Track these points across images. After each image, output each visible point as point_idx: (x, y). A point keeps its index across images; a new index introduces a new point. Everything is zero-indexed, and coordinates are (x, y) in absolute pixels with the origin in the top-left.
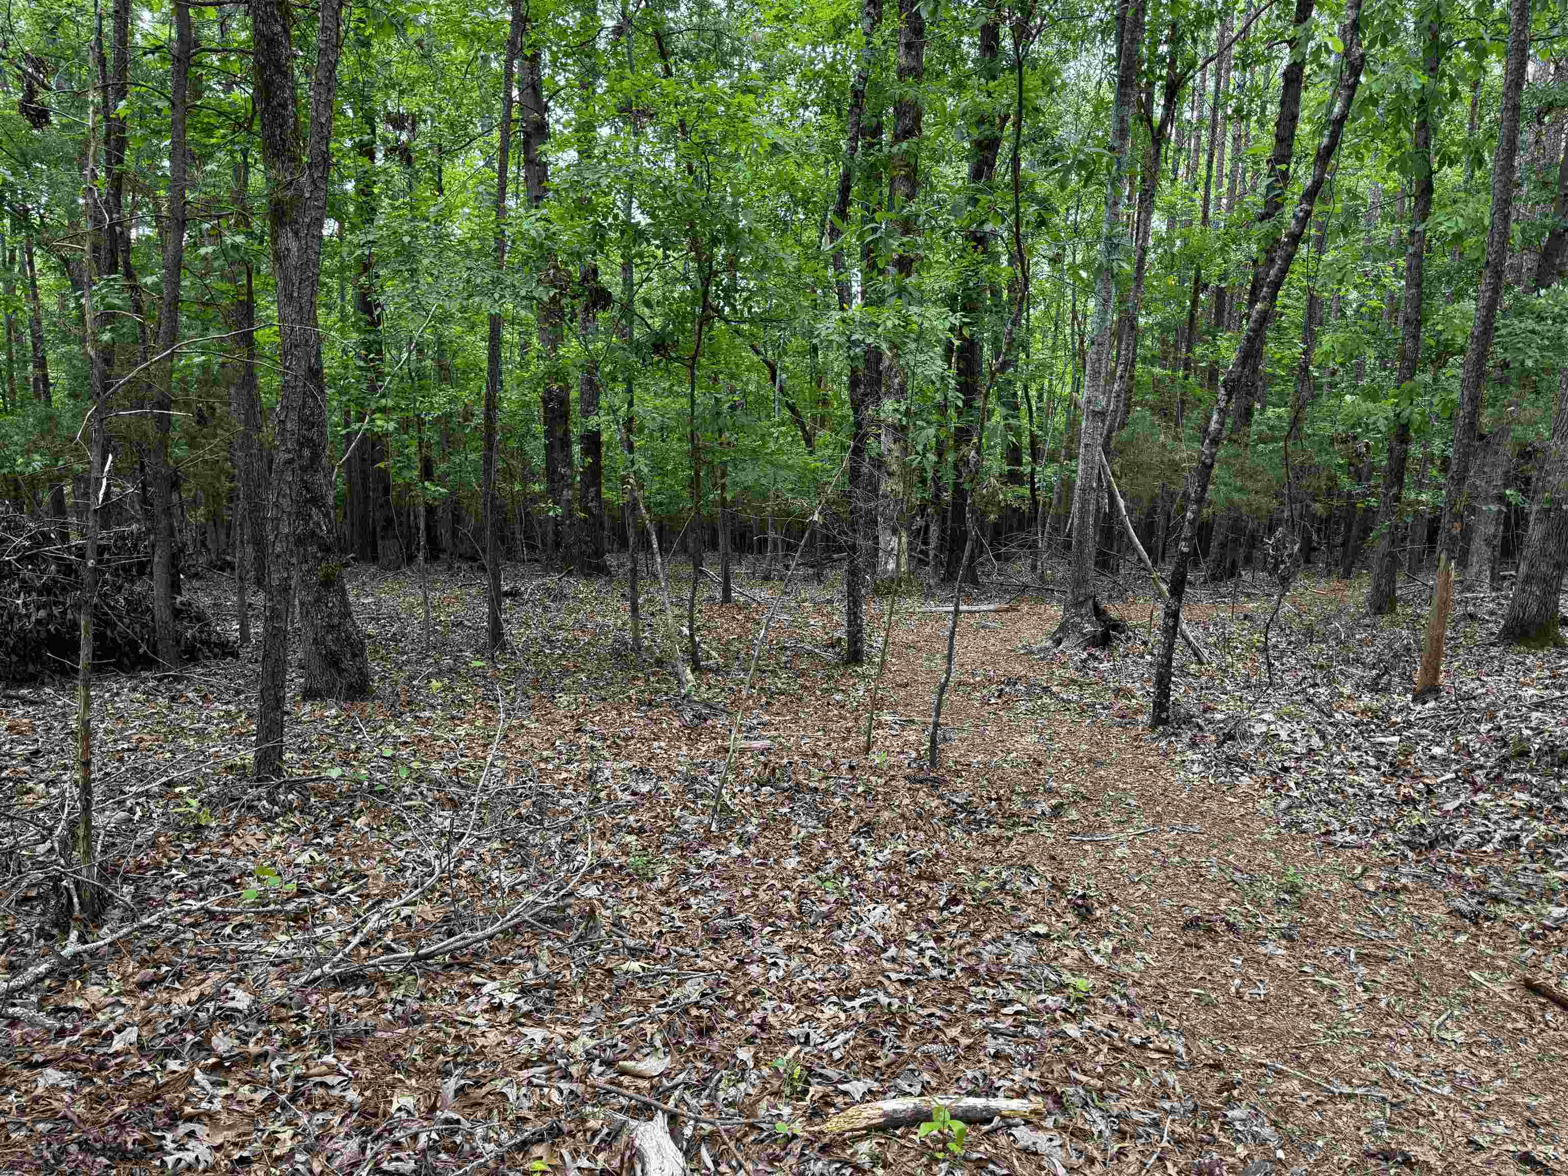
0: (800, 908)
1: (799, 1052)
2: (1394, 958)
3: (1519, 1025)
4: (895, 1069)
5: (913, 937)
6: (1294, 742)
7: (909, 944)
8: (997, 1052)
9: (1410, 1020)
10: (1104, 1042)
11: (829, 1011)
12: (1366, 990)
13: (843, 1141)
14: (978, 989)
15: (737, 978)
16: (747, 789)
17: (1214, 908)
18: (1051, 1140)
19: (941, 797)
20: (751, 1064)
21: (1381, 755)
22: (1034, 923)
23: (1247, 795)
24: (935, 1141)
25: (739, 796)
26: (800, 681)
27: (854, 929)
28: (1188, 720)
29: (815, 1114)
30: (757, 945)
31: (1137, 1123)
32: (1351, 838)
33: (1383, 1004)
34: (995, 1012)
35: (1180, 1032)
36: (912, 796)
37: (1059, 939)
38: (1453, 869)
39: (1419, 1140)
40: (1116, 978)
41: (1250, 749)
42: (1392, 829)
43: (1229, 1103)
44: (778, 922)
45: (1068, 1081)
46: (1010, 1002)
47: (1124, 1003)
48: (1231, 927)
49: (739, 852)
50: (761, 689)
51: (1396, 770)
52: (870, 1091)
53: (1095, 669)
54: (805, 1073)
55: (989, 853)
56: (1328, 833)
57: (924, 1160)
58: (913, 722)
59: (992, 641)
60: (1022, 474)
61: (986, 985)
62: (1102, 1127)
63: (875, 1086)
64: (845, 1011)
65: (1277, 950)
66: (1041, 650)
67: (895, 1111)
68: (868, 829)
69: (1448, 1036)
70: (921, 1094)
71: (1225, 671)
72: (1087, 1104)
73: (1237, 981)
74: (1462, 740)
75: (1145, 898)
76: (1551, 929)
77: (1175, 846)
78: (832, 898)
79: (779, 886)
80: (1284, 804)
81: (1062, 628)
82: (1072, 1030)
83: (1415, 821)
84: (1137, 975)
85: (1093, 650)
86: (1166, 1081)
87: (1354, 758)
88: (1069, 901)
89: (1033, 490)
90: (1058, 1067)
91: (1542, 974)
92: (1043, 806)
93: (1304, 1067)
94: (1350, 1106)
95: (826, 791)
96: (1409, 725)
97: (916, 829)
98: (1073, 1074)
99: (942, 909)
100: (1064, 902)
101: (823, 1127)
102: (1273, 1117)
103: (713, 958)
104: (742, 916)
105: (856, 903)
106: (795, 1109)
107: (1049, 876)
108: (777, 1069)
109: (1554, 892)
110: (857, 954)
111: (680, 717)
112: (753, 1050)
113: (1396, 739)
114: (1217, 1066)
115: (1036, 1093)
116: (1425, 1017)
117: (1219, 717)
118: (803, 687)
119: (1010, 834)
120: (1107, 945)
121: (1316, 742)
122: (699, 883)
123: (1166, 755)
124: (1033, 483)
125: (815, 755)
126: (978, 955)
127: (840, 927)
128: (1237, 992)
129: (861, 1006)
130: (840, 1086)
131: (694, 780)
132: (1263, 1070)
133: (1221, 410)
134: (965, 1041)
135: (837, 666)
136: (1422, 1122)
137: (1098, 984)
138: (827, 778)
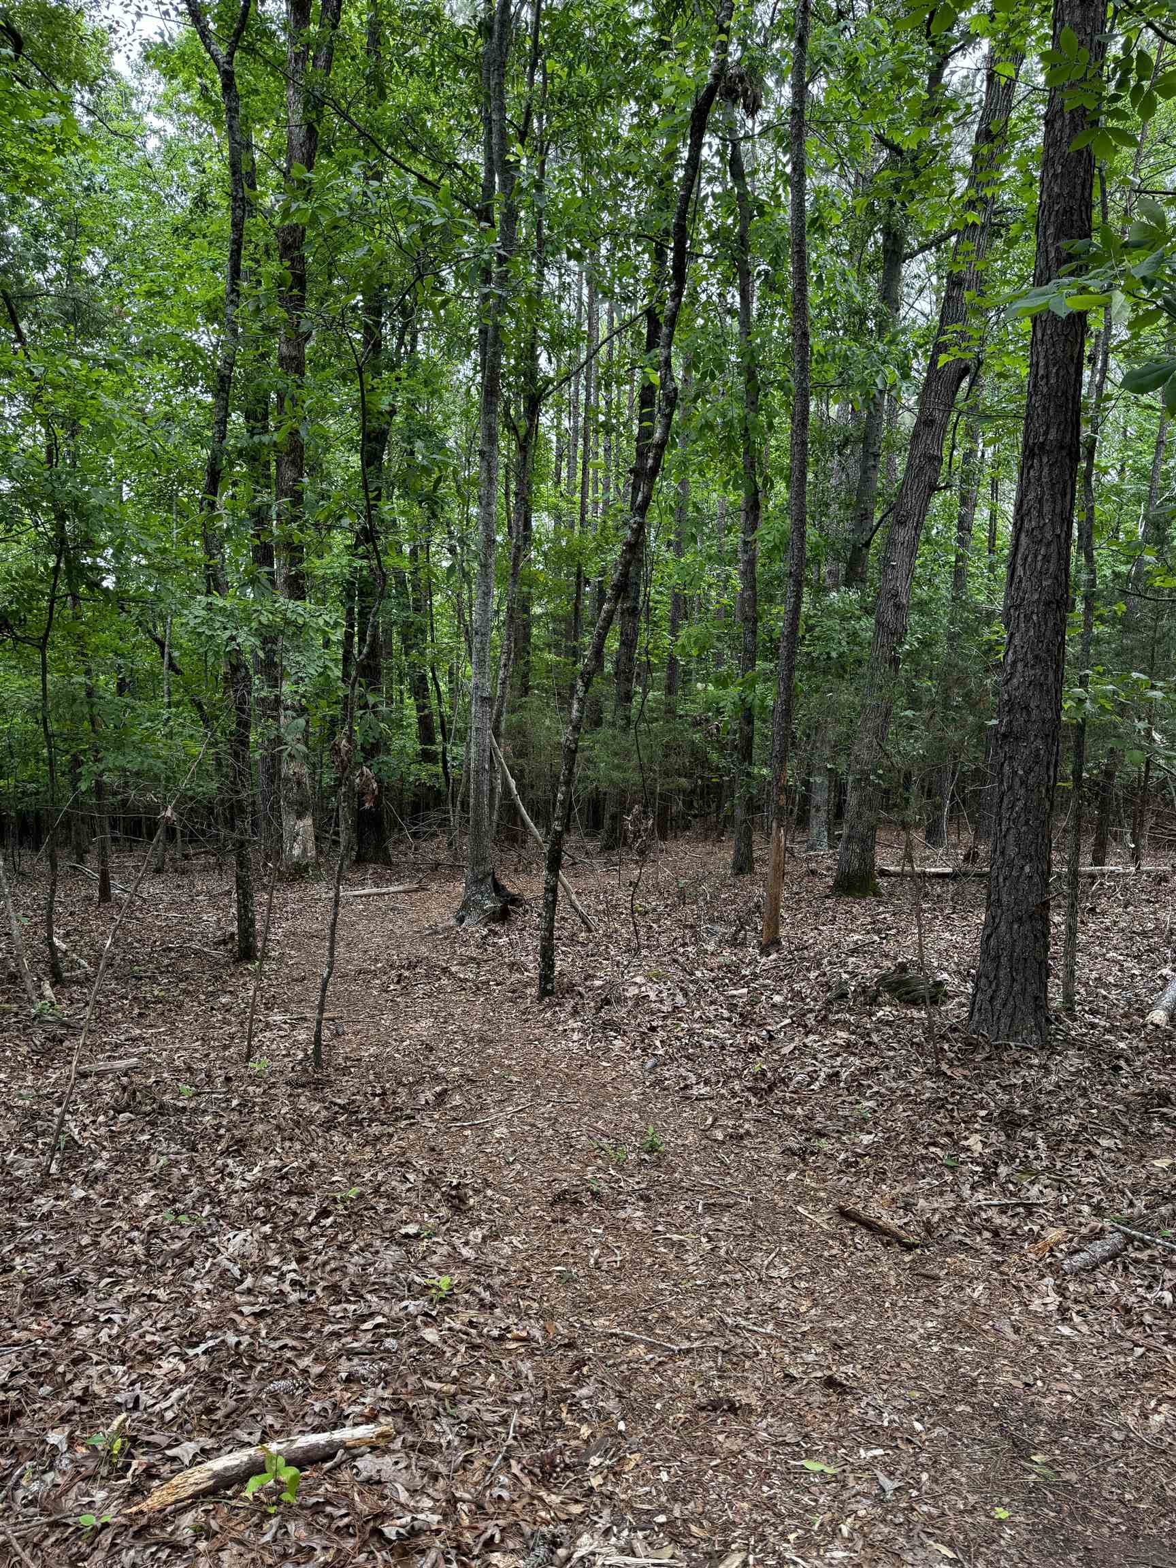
0: (148, 1249)
1: (125, 1420)
2: (736, 1204)
3: (834, 1252)
4: (234, 1419)
5: (275, 1261)
6: (661, 1001)
7: (268, 1270)
8: (350, 1374)
9: (743, 1263)
10: (462, 1341)
11: (167, 1364)
12: (710, 1240)
13: (164, 1517)
14: (338, 1308)
15: (59, 1347)
16: (101, 1118)
17: (581, 1178)
18: (396, 1463)
19: (323, 1100)
20: (64, 1447)
21: (732, 1007)
22: (406, 1223)
23: (619, 1057)
24: (269, 1493)
25: (91, 1128)
26: (182, 985)
27: (208, 1265)
28: (570, 989)
29: (137, 1491)
30: (89, 1304)
31: (487, 1424)
32: (704, 1090)
33: (722, 1252)
34: (353, 1331)
35: (540, 1315)
36: (292, 1103)
37: (429, 1237)
38: (787, 1110)
39: (742, 1382)
40: (482, 1269)
41: (623, 1012)
42: (739, 1077)
43: (579, 1382)
44: (120, 1271)
45: (422, 1392)
46: (372, 1315)
47: (486, 1295)
48: (596, 1196)
49: (83, 1194)
50: (135, 998)
51: (746, 1020)
52: (203, 1450)
53: (494, 945)
54: (128, 1445)
55: (369, 1153)
56: (686, 1087)
57: (255, 1519)
58: (305, 1019)
59: (400, 922)
60: (435, 753)
61: (349, 1302)
62: (450, 1437)
63: (209, 1443)
64: (186, 1361)
65: (635, 1213)
66: (445, 929)
67: (226, 1469)
68: (239, 1147)
69: (775, 1274)
70: (262, 1441)
71: (610, 937)
72: (438, 1414)
73: (597, 1251)
74: (796, 987)
75: (519, 1179)
76: (862, 1156)
77: (549, 1119)
78: (186, 1233)
79: (126, 1228)
80: (649, 1064)
81: (465, 906)
82: (431, 1335)
83: (757, 1068)
84: (503, 1262)
85: (493, 926)
86: (520, 1372)
87: (711, 1012)
88: (443, 1194)
89: (445, 767)
90: (412, 1379)
91: (853, 1200)
92: (428, 1095)
93: (650, 1330)
94: (687, 1362)
95: (195, 1110)
96: (755, 976)
97: (291, 1140)
98: (427, 1383)
99: (311, 1225)
100: (438, 1196)
101: (143, 1506)
102: (618, 1387)
103: (35, 1326)
104: (77, 1270)
105: (212, 1235)
106: (112, 1490)
107: (426, 1169)
108: (94, 1448)
109: (865, 1120)
110: (209, 1292)
111: (29, 1040)
112: (67, 1429)
113: (745, 990)
114: (570, 1346)
115: (387, 1413)
116: (758, 1259)
117: (598, 983)
118: (186, 992)
119: (391, 1130)
120: (477, 1234)
121: (680, 999)
122: (28, 1238)
123: (551, 1025)
124: (445, 762)
125: (189, 1069)
126: (342, 1269)
127: (191, 1264)
128: (596, 1263)
129: (204, 1353)
130: (169, 1453)
131: (35, 1116)
132: (614, 1340)
133: (580, 700)
134: (317, 1369)
135: (227, 964)
136: (748, 1364)
137: (464, 1279)
138: (198, 1094)
